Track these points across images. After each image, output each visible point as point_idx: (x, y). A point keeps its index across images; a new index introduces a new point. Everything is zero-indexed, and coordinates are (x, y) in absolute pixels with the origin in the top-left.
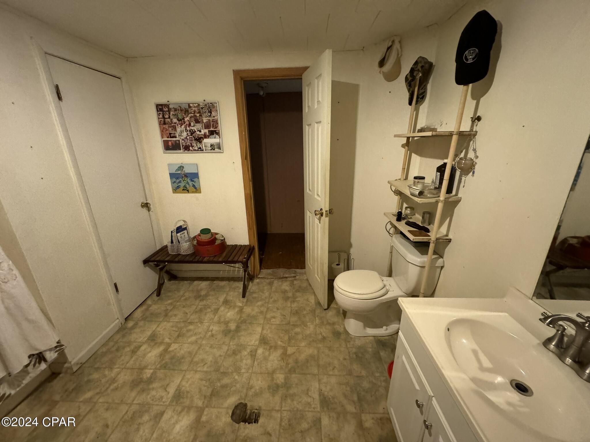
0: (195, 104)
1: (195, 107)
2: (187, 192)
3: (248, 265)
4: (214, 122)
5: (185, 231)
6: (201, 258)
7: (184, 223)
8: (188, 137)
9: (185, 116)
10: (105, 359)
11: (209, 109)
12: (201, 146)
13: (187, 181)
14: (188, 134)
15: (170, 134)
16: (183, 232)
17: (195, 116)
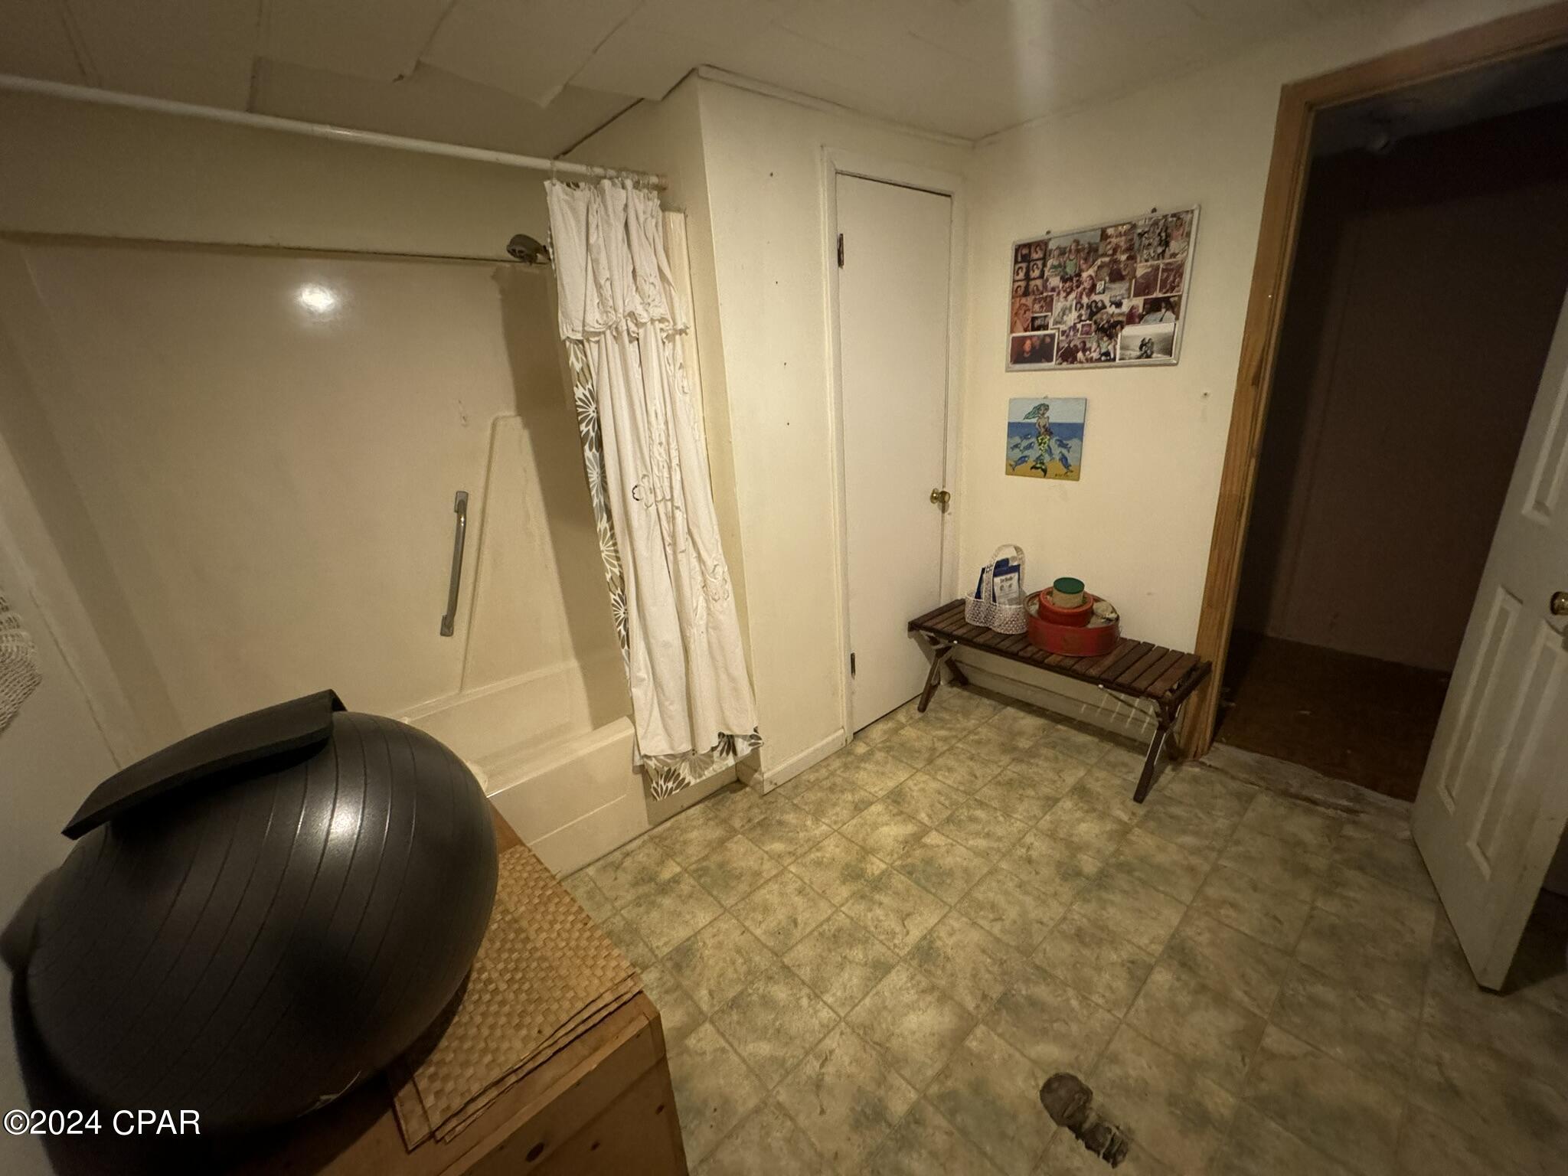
0: (1123, 225)
1: (1120, 235)
2: (1043, 473)
3: (1175, 712)
4: (1172, 270)
5: (1015, 576)
6: (1041, 653)
7: (1014, 554)
8: (1079, 326)
9: (1084, 267)
10: (812, 796)
11: (1163, 234)
12: (1110, 348)
13: (1049, 446)
14: (1080, 316)
15: (1034, 319)
16: (1008, 576)
17: (1116, 262)
